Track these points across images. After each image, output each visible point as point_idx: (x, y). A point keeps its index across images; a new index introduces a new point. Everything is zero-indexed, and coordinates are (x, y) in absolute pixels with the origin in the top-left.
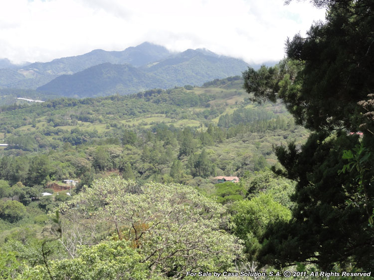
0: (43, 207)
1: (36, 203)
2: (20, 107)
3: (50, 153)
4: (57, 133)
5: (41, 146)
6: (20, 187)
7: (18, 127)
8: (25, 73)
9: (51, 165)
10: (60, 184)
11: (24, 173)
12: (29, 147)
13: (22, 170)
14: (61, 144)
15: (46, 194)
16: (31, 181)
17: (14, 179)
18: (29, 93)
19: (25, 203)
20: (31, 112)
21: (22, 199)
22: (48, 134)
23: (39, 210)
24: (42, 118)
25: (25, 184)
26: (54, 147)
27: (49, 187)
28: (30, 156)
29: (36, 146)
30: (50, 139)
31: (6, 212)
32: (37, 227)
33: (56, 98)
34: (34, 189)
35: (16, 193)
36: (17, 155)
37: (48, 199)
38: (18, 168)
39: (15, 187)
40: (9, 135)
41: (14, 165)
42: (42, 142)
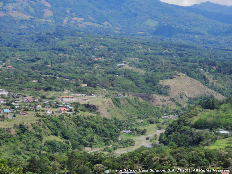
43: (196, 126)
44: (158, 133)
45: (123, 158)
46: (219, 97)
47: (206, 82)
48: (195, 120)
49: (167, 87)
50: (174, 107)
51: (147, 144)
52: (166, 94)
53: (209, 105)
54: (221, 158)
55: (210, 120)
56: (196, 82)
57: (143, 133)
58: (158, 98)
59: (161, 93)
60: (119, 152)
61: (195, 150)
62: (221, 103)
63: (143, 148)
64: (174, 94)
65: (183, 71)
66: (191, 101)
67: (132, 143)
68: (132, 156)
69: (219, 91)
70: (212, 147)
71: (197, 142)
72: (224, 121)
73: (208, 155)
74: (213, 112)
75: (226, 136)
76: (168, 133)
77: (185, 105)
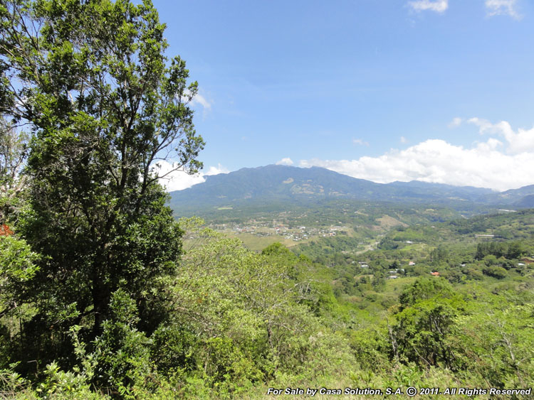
0: (519, 272)
1: (514, 269)
2: (501, 215)
3: (522, 240)
4: (526, 229)
5: (516, 237)
6: (503, 259)
7: (500, 225)
8: (503, 196)
9: (523, 247)
10: (530, 258)
11: (505, 252)
12: (508, 237)
13: (504, 250)
14: (529, 235)
15: (520, 264)
16: (509, 256)
17: (499, 255)
18: (506, 207)
19: (507, 269)
20: (508, 217)
21: (504, 266)
22: (520, 230)
23: (516, 273)
24: (516, 220)
25: (507, 258)
26: (525, 237)
27: (523, 260)
28: (509, 242)
29: (512, 236)
30: (521, 232)
31: (495, 273)
32: (516, 283)
33: (524, 209)
34: (513, 261)
35: (501, 263)
36: (501, 241)
37: (522, 267)
38: (501, 249)
39: (500, 259)
40: (494, 230)
41: (499, 247)
42: (516, 234)
43: (395, 240)
44: (377, 243)
45: (360, 256)
46: (406, 226)
47: (399, 219)
48: (394, 237)
49: (380, 222)
50: (384, 231)
51: (371, 249)
52: (379, 225)
53: (401, 230)
54: (408, 255)
55: (402, 237)
56: (393, 218)
57: (369, 244)
58: (375, 227)
59: (376, 225)
60: (358, 253)
61: (395, 252)
62: (407, 228)
63: (369, 251)
64: (383, 225)
65: (387, 214)
66: (391, 228)
67: (364, 249)
68: (364, 254)
69: (405, 223)
70: (403, 250)
71: (396, 247)
72: (409, 237)
73: (402, 254)
74: (403, 233)
75: (410, 244)
76: (381, 243)
77: (389, 230)
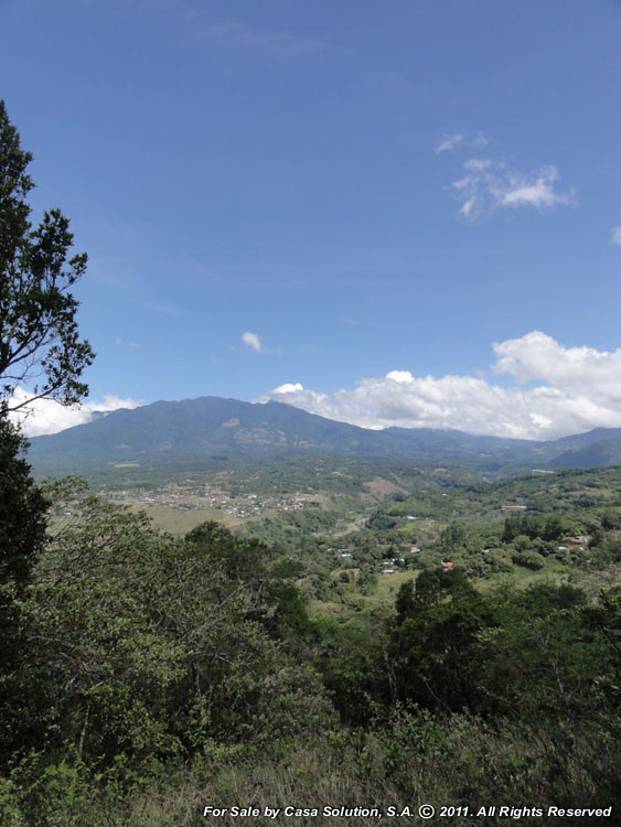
0: (559, 559)
1: (554, 555)
2: (535, 477)
3: (563, 514)
4: (567, 498)
5: (555, 508)
6: (539, 541)
7: (533, 493)
8: (537, 450)
9: (565, 523)
10: (573, 540)
11: (541, 531)
12: (545, 509)
13: (540, 527)
14: (572, 506)
15: (561, 548)
16: (547, 537)
17: (533, 535)
18: (542, 466)
19: (545, 555)
20: (544, 480)
21: (541, 551)
22: (560, 498)
23: (554, 560)
24: (554, 485)
25: (543, 539)
26: (566, 509)
27: (566, 541)
28: (547, 516)
29: (550, 508)
30: (562, 502)
31: (529, 561)
32: (556, 575)
33: (566, 469)
34: (551, 543)
35: (536, 546)
36: (535, 515)
37: (563, 552)
38: (537, 526)
39: (535, 541)
40: (527, 500)
41: (533, 524)
42: (555, 505)
43: (391, 514)
44: (364, 520)
45: (340, 540)
46: (406, 493)
47: (397, 483)
48: (389, 510)
49: (369, 487)
50: (375, 501)
51: (357, 529)
52: (368, 492)
53: (399, 499)
54: (410, 537)
55: (400, 510)
56: (389, 483)
57: (353, 521)
58: (363, 495)
59: (364, 492)
60: (337, 535)
61: (392, 532)
62: (408, 497)
63: (353, 532)
64: (374, 492)
65: (379, 475)
66: (386, 496)
67: (346, 528)
68: (346, 537)
69: (406, 489)
70: (403, 530)
71: (392, 526)
72: (410, 510)
73: (400, 535)
74: (402, 504)
75: (413, 521)
76: (371, 520)
77: (382, 500)
